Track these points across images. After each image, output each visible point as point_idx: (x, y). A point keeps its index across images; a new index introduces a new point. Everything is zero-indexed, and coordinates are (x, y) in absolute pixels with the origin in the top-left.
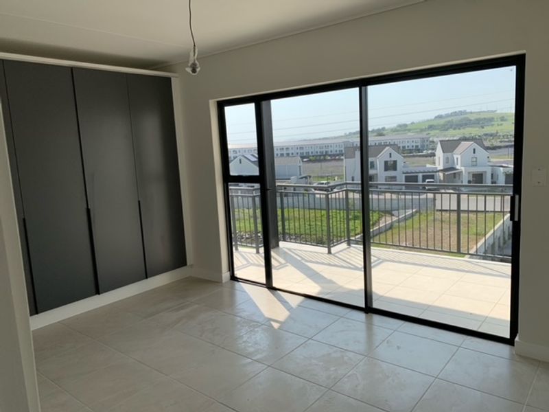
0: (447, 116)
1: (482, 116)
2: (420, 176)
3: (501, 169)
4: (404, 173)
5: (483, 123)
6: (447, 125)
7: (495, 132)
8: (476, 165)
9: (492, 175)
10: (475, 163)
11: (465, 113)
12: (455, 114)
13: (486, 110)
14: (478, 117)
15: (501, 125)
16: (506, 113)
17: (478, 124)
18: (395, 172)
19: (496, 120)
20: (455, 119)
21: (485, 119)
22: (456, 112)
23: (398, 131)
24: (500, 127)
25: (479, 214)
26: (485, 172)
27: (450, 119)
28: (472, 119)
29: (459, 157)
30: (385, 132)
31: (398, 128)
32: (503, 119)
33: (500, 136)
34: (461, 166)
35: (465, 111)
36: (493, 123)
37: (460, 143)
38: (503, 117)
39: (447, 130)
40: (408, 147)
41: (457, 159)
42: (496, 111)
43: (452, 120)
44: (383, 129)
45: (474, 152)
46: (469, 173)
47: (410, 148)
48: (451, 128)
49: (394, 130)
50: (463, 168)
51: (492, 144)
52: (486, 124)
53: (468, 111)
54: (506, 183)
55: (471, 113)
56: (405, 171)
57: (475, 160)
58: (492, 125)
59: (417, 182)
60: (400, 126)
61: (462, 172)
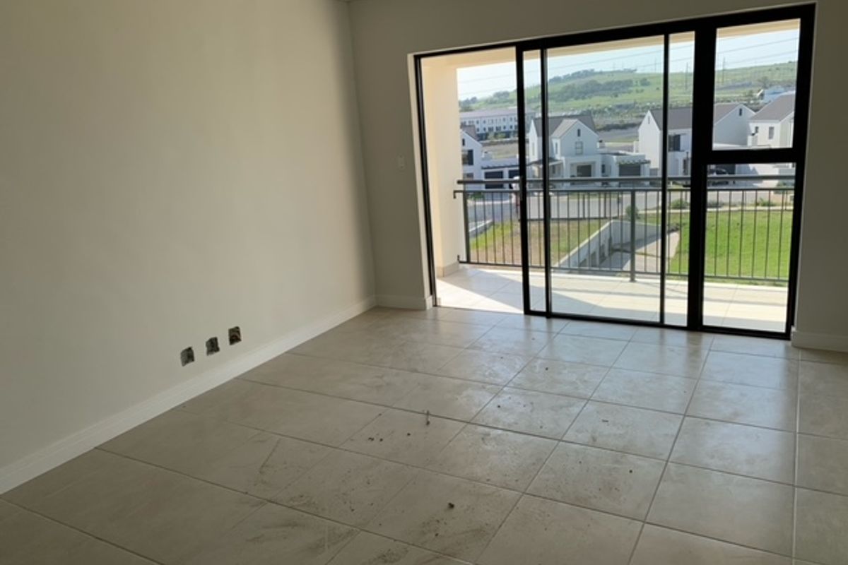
0: (567, 78)
1: (616, 78)
2: (506, 172)
3: (615, 157)
4: (483, 168)
5: (617, 89)
6: (566, 92)
7: (632, 102)
8: (581, 154)
9: (603, 166)
10: (579, 151)
11: (592, 73)
12: (577, 75)
13: (621, 69)
14: (610, 79)
15: (642, 91)
16: (648, 74)
17: (610, 89)
18: (470, 167)
19: (634, 83)
20: (576, 82)
21: (619, 83)
22: (579, 73)
23: (495, 102)
24: (639, 95)
25: (571, 222)
26: (594, 163)
27: (570, 83)
28: (602, 82)
29: (558, 141)
30: (473, 106)
31: (496, 99)
32: (645, 81)
33: (638, 108)
34: (562, 155)
35: (592, 70)
36: (631, 88)
37: (561, 121)
38: (645, 79)
39: (565, 100)
40: (505, 128)
41: (556, 145)
42: (635, 70)
43: (574, 85)
44: (474, 100)
45: (579, 134)
46: (572, 165)
47: (508, 129)
48: (572, 97)
49: (490, 102)
50: (563, 158)
51: (622, 121)
52: (621, 90)
53: (597, 70)
54: (620, 175)
55: (601, 73)
56: (485, 166)
57: (579, 145)
58: (630, 92)
59: (502, 177)
60: (498, 95)
61: (562, 164)
